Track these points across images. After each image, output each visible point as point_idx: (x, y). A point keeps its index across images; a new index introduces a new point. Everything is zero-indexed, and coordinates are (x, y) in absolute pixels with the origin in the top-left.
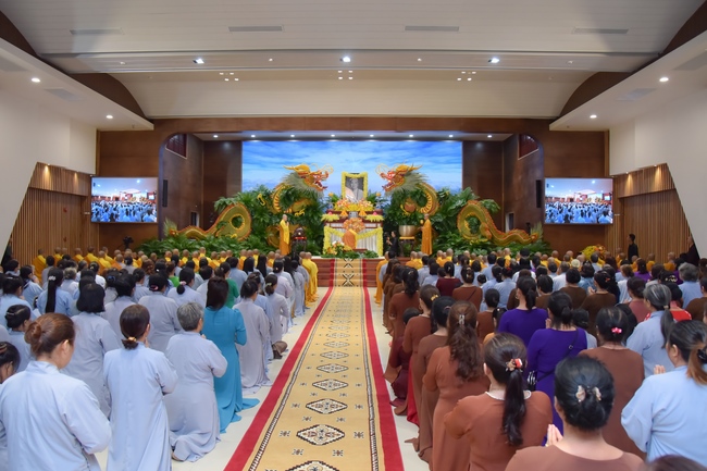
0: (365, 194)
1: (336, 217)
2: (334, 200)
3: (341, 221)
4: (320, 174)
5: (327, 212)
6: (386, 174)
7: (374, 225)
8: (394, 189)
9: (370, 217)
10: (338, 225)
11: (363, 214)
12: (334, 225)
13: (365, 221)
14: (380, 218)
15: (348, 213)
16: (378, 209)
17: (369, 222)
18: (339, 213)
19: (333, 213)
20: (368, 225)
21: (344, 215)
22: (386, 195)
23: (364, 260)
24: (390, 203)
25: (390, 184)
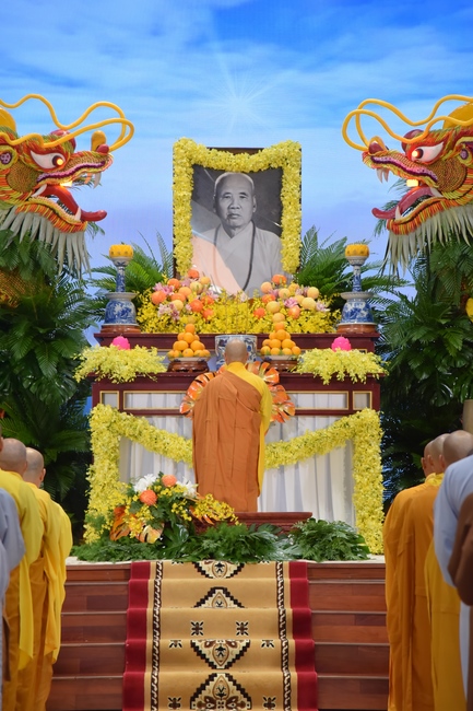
0: (289, 249)
1: (149, 360)
2: (137, 280)
3: (177, 378)
4: (65, 149)
5: (105, 339)
6: (394, 146)
7: (336, 400)
8: (433, 224)
9: (317, 361)
10: (158, 400)
11: (280, 347)
12: (138, 400)
13: (293, 380)
14: (364, 363)
15: (208, 341)
16: (356, 324)
17: (312, 382)
18: (163, 341)
19: (135, 340)
20: (306, 400)
21: (188, 350)
22: (394, 251)
23: (296, 570)
24: (411, 293)
25: (411, 201)
